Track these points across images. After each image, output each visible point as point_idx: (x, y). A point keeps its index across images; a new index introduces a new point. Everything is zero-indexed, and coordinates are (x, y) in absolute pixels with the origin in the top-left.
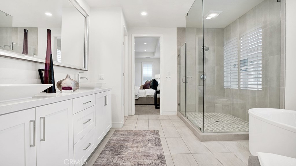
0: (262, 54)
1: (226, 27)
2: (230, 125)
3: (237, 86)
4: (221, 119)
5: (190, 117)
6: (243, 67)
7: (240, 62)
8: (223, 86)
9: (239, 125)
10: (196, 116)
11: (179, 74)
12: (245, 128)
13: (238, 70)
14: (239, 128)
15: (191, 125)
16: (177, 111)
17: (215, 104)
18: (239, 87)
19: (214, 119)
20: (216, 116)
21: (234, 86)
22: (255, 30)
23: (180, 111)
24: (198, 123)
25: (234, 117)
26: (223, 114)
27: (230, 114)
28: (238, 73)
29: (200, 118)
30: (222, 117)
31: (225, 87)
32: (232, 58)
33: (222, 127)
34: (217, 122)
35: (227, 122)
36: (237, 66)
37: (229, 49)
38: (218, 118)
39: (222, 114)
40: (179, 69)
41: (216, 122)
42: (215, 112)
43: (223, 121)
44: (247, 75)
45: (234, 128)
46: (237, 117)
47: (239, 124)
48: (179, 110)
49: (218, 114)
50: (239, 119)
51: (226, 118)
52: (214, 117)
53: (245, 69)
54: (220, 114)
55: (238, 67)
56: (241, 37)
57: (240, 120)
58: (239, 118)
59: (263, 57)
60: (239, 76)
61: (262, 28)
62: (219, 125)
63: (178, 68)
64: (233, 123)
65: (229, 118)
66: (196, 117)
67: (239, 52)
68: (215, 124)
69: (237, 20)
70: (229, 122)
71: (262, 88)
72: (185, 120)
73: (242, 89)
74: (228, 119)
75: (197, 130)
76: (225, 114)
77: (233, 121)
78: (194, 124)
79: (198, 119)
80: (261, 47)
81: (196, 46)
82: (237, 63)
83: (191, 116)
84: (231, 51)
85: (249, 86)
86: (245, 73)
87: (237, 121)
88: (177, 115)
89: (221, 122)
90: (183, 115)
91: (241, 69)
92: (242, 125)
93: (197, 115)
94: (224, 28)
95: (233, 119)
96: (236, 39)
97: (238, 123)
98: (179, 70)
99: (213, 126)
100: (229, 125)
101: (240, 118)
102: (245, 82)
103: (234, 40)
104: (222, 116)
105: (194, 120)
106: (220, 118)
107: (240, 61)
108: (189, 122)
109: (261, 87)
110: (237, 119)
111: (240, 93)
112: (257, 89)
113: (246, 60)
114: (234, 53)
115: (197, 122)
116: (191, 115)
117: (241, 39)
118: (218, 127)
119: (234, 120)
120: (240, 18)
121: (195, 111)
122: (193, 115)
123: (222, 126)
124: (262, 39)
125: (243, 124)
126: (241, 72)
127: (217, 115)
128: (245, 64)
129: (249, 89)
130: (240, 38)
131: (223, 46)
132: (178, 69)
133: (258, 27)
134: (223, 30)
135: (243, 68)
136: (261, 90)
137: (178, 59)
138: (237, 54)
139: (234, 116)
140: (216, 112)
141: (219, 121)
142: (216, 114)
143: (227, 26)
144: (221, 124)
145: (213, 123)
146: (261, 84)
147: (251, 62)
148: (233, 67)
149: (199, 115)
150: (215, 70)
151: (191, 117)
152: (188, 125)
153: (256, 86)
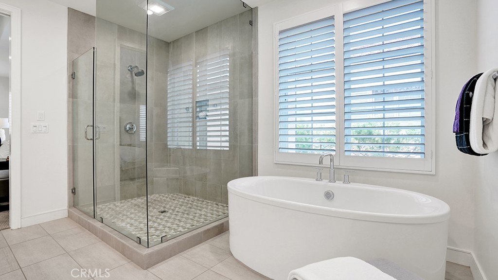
0: (229, 95)
1: (173, 42)
2: (188, 214)
3: (191, 144)
4: (168, 206)
5: (106, 216)
6: (201, 113)
7: (196, 104)
8: (166, 145)
9: (201, 210)
10: (118, 209)
11: (73, 118)
12: (210, 213)
13: (193, 117)
14: (203, 216)
15: (115, 236)
16: (69, 207)
17: (154, 178)
18: (194, 145)
19: (157, 209)
20: (158, 201)
21: (186, 144)
22: (220, 56)
23: (78, 205)
24: (128, 225)
25: (188, 197)
26: (168, 195)
27: (180, 192)
28: (193, 122)
29: (129, 213)
30: (169, 202)
31: (169, 147)
32: (182, 97)
33: (177, 222)
34: (163, 214)
35: (180, 208)
36: (191, 110)
37: (176, 80)
38: (163, 205)
39: (166, 196)
40: (73, 106)
41: (162, 212)
42: (153, 194)
43: (172, 208)
44: (205, 127)
45: (196, 218)
46: (193, 195)
47: (199, 208)
48: (74, 204)
49: (161, 197)
50: (196, 198)
51: (176, 202)
52: (156, 205)
53: (204, 117)
54: (163, 197)
55: (193, 112)
56: (199, 62)
57: (198, 200)
58: (195, 196)
59: (230, 99)
60: (194, 127)
61: (229, 56)
62: (169, 218)
63: (71, 103)
64: (190, 208)
65: (181, 200)
66: (120, 213)
67: (194, 87)
68: (161, 219)
69: (192, 33)
70: (183, 207)
71: (230, 147)
72: (95, 226)
73: (198, 148)
74: (180, 203)
75: (132, 245)
76: (172, 194)
77: (189, 205)
78: (119, 231)
79: (124, 215)
80: (228, 83)
81: (116, 63)
82: (191, 106)
83: (108, 213)
84: (182, 84)
85: (208, 143)
86: (202, 123)
87: (195, 203)
88: (70, 216)
89: (171, 211)
90: (90, 216)
91: (198, 116)
92: (203, 208)
93: (121, 208)
94: (169, 42)
95: (188, 200)
96: (191, 65)
97: (197, 206)
98: (73, 110)
99: (159, 224)
100: (186, 215)
101: (197, 196)
102: (203, 137)
103: (186, 66)
104: (168, 199)
105: (115, 220)
106: (166, 204)
107: (196, 102)
108: (107, 230)
109: (227, 144)
110: (194, 200)
111: (198, 155)
112: (220, 149)
113: (205, 103)
114: (186, 87)
115: (123, 224)
116: (107, 209)
117: (198, 66)
118: (169, 225)
119: (190, 202)
120: (197, 32)
121: (115, 200)
122: (110, 208)
123: (175, 219)
124: (230, 72)
125: (204, 206)
126: (197, 120)
127: (159, 199)
128: (203, 108)
129: (208, 148)
130: (196, 64)
131: (167, 74)
132: (71, 107)
133: (224, 54)
134: (167, 44)
135: (201, 115)
136: (228, 149)
137: (69, 83)
138: (191, 90)
139: (188, 195)
140: (156, 194)
141: (166, 210)
142: (157, 198)
143: (175, 41)
144: (173, 216)
145: (157, 218)
146: (228, 140)
147: (214, 105)
148: (185, 111)
149: (125, 206)
150: (153, 115)
151: (108, 215)
152: (105, 238)
153: (219, 144)
